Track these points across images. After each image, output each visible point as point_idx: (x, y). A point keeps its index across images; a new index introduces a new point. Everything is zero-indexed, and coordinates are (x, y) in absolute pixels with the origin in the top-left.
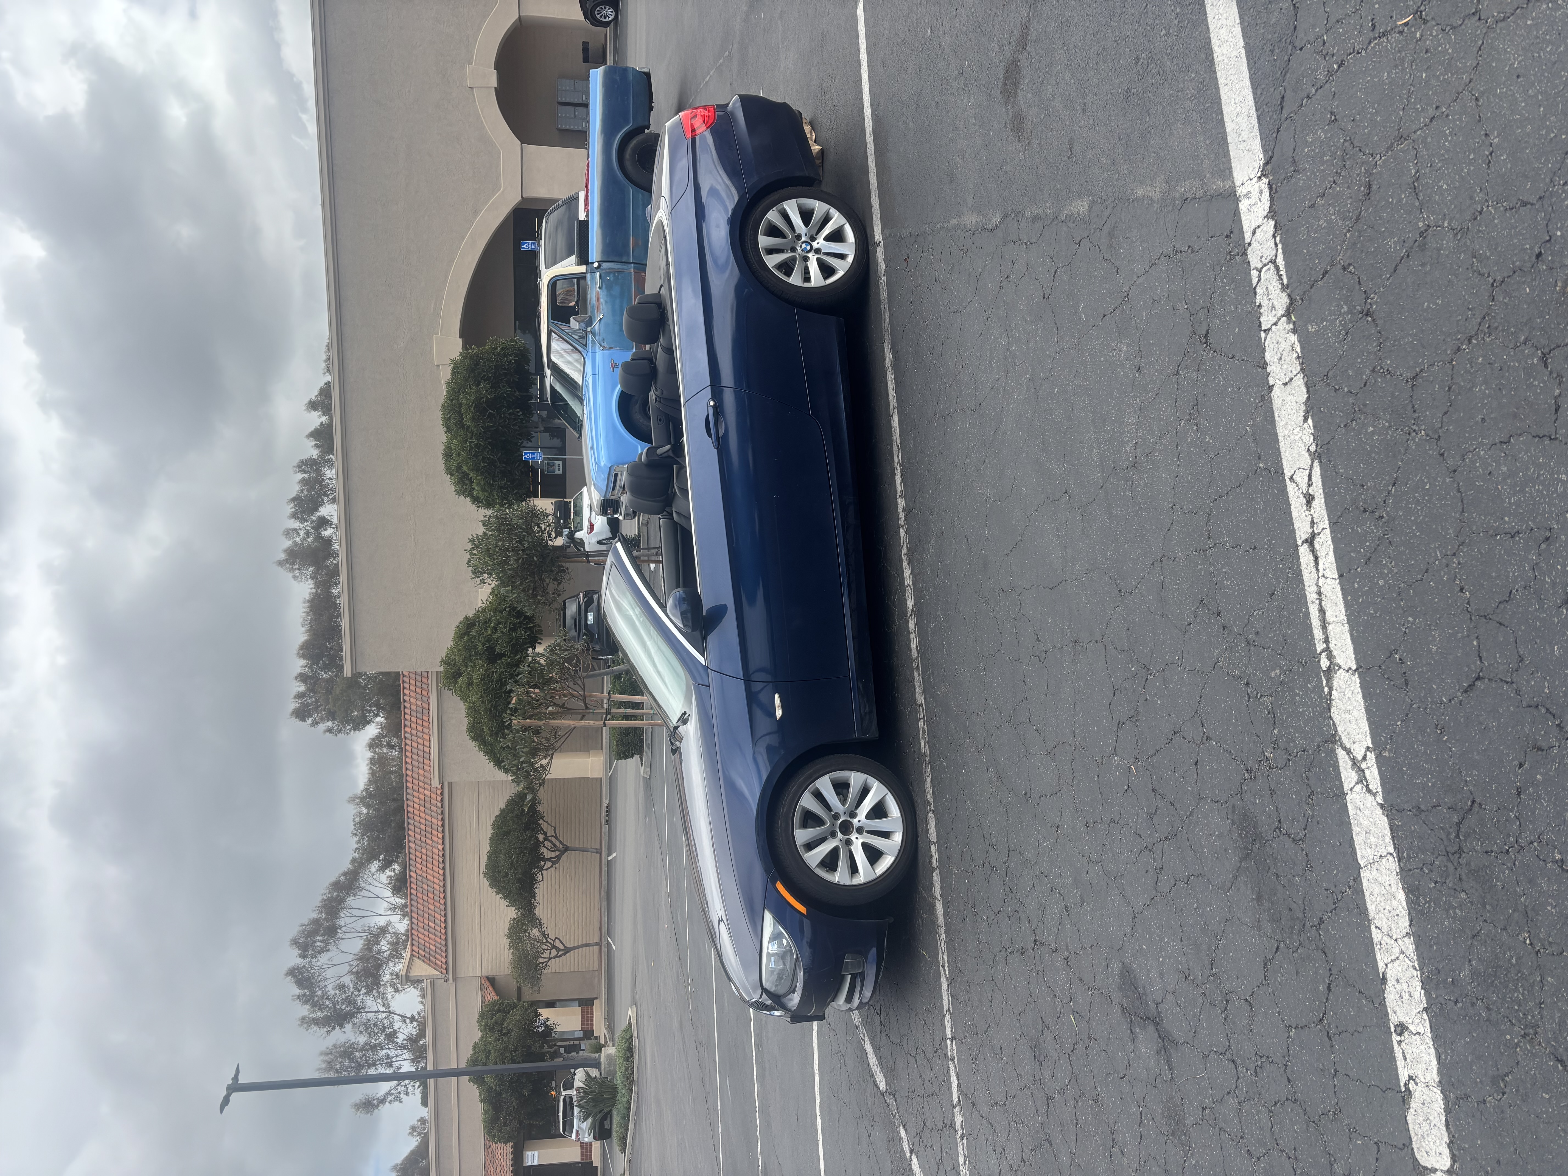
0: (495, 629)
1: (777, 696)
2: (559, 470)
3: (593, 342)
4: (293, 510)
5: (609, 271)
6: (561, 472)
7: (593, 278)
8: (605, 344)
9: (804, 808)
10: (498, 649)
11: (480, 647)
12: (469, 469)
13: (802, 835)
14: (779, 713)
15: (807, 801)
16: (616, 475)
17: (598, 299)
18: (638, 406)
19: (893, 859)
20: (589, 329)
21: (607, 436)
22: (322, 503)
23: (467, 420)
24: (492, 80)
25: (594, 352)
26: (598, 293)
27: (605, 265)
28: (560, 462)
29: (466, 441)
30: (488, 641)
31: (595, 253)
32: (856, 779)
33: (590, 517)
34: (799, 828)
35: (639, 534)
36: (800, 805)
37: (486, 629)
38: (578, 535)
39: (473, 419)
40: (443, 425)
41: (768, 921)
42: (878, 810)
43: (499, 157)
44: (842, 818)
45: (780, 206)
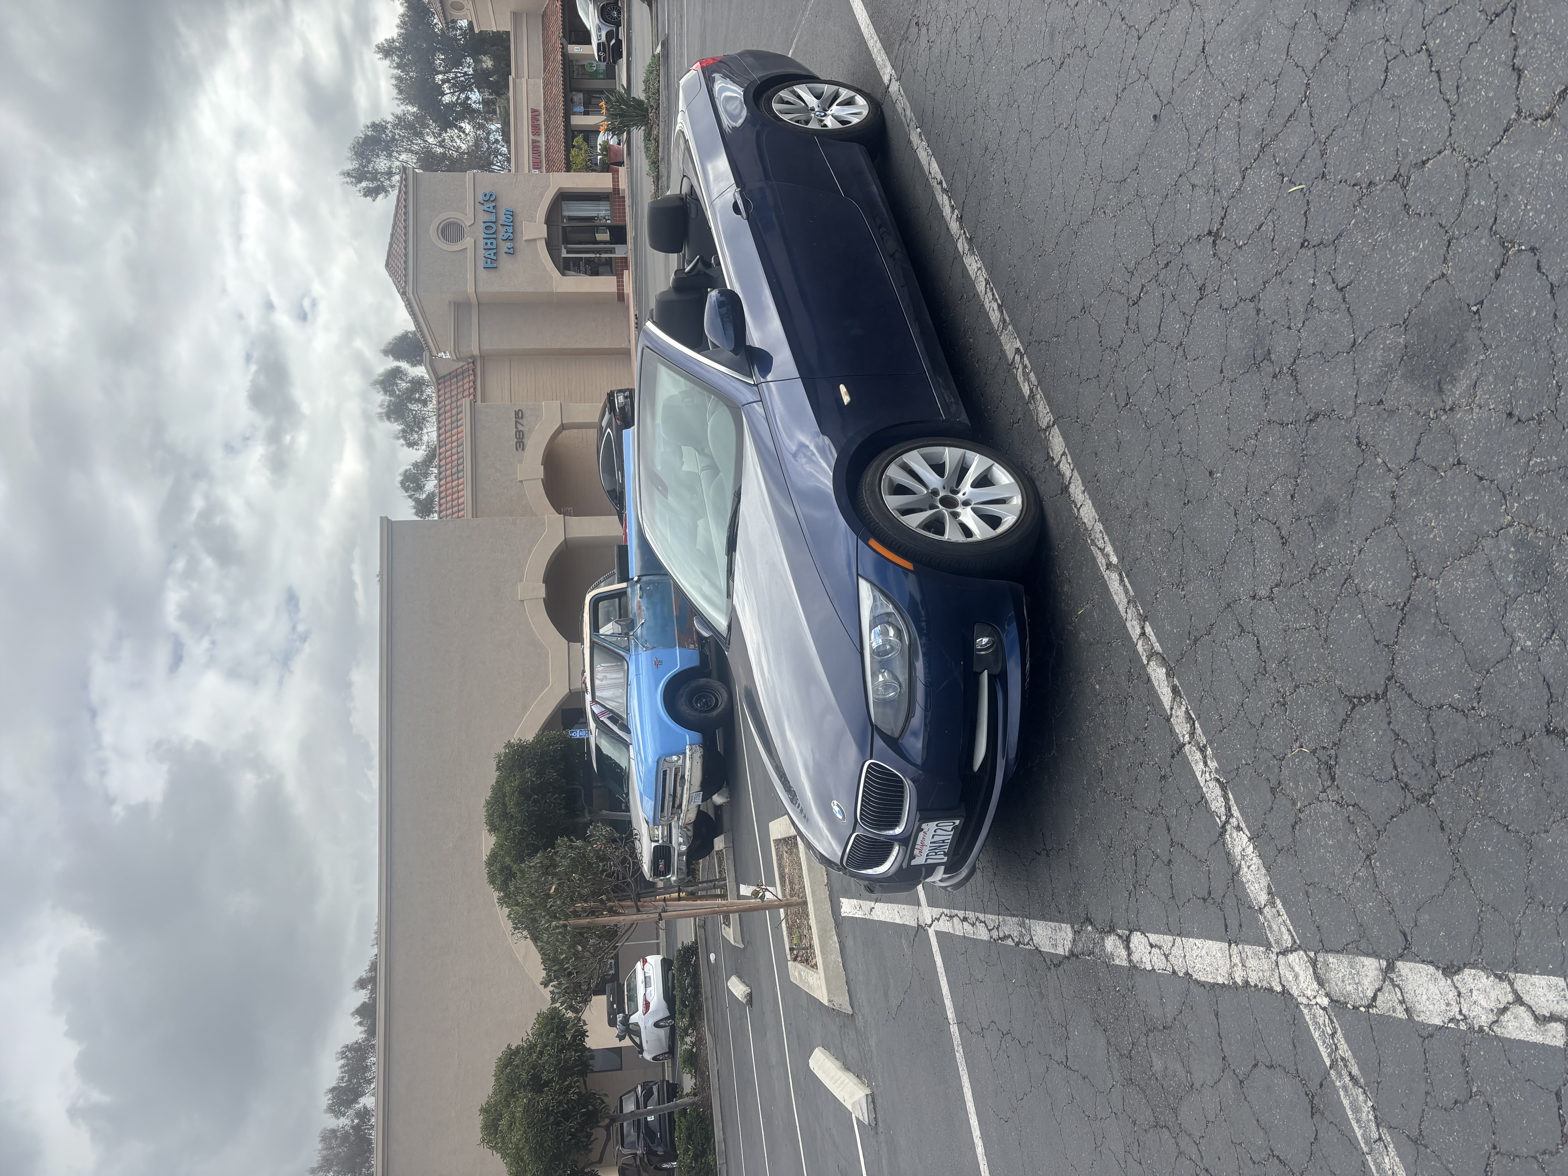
0: (541, 1053)
1: (843, 389)
3: (636, 645)
4: (330, 1102)
5: (648, 583)
6: (613, 973)
7: (633, 591)
8: (648, 645)
9: (891, 481)
10: (544, 1076)
11: (524, 1076)
12: (512, 861)
13: (892, 502)
14: (846, 399)
15: (894, 473)
16: (665, 772)
17: (639, 608)
18: (683, 699)
19: (1015, 518)
20: (631, 633)
21: (653, 729)
23: (512, 809)
24: (541, 591)
25: (637, 655)
26: (639, 602)
27: (644, 579)
29: (510, 829)
30: (534, 1068)
31: (634, 571)
32: (950, 455)
33: (645, 994)
34: (890, 494)
35: (696, 940)
36: (886, 476)
37: (530, 1055)
38: (634, 1019)
39: (518, 804)
40: (487, 824)
41: (865, 588)
42: (984, 481)
43: (548, 656)
44: (942, 494)
45: (790, 89)
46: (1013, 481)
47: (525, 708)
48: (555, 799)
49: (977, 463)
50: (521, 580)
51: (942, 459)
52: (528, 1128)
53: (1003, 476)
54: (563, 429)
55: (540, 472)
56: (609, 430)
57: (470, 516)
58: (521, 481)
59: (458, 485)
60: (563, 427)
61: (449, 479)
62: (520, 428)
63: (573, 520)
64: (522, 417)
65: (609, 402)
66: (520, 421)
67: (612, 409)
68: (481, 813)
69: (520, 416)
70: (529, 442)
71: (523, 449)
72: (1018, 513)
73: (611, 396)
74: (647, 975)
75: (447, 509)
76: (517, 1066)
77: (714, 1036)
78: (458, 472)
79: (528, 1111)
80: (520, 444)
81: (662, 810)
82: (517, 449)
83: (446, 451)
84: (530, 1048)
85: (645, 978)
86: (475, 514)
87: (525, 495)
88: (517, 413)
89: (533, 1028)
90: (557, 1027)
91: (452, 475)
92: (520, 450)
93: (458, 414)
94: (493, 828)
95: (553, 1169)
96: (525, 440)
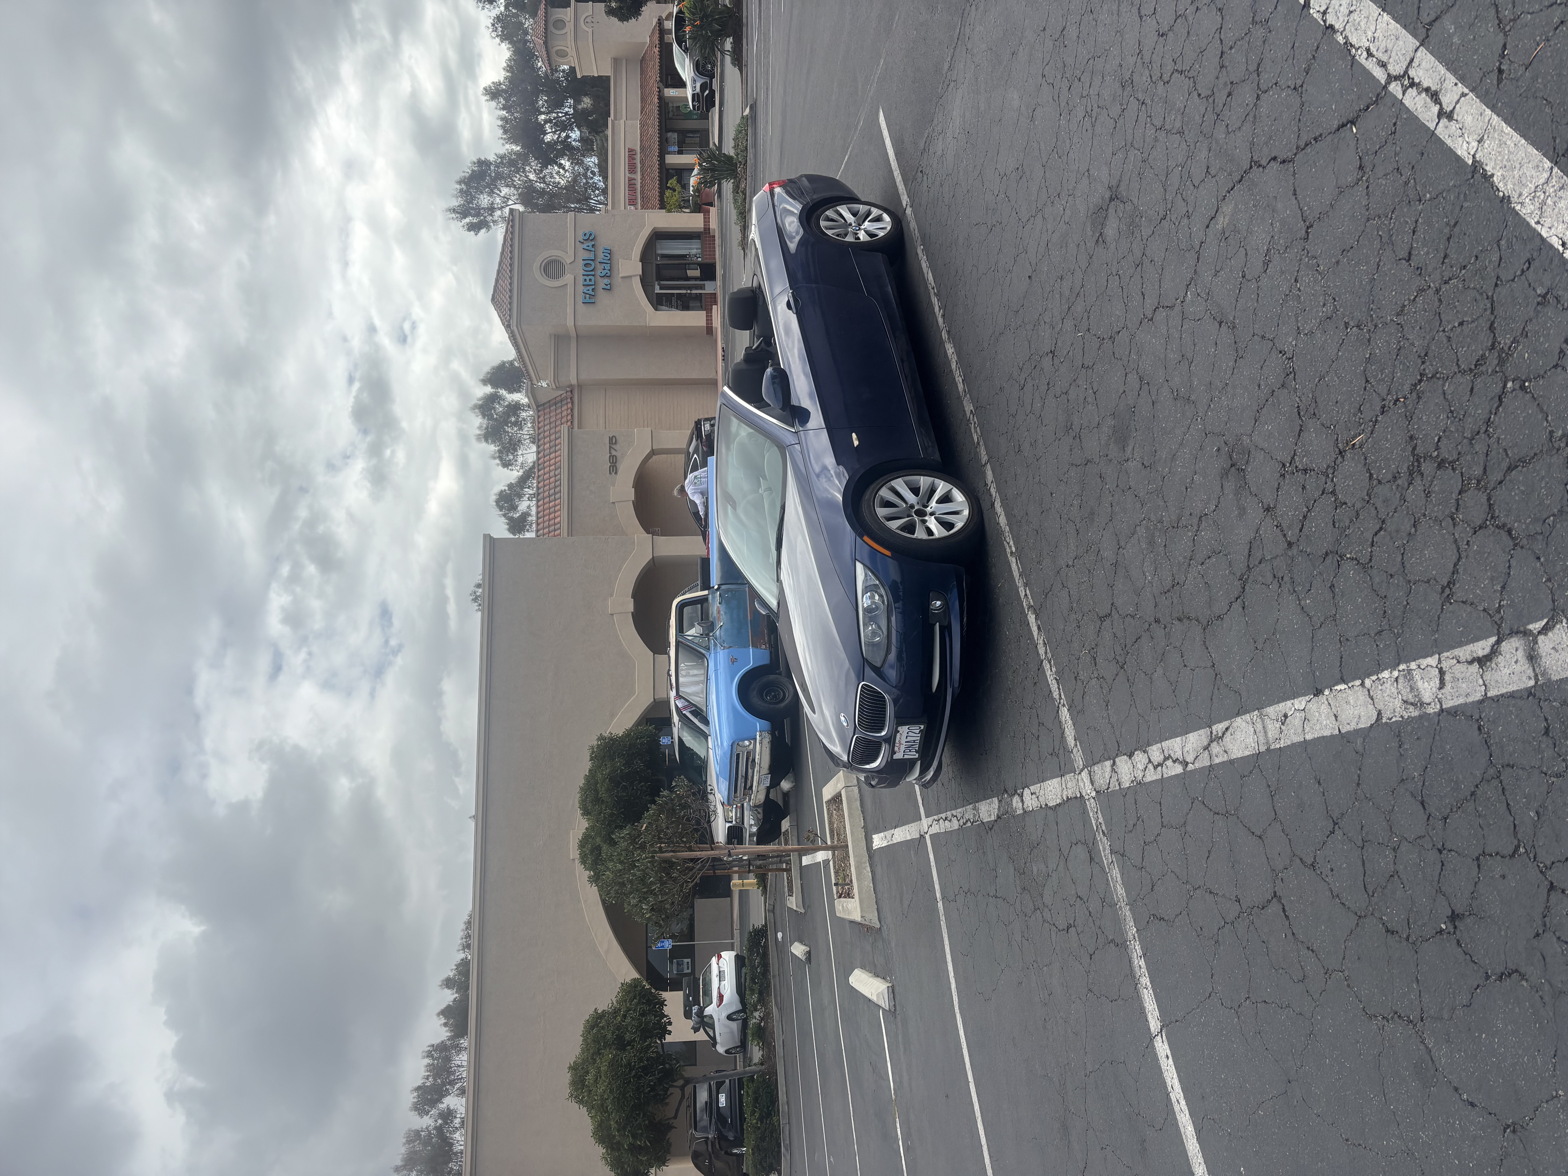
0: (625, 1016)
1: (854, 435)
2: (688, 969)
3: (715, 645)
5: (727, 591)
6: (689, 971)
7: (713, 598)
8: (725, 645)
9: (882, 498)
10: (627, 1037)
11: (609, 1036)
13: (881, 512)
14: (856, 443)
15: (885, 493)
17: (719, 612)
18: (755, 692)
19: (963, 524)
20: (711, 634)
21: (728, 717)
22: (447, 1093)
23: (603, 794)
24: (630, 606)
25: (716, 653)
26: (718, 607)
27: (723, 587)
28: (689, 960)
29: (601, 813)
30: (618, 1028)
31: (715, 581)
32: (924, 481)
33: (719, 988)
34: (881, 507)
35: (766, 923)
36: (879, 495)
37: (615, 1018)
39: (608, 790)
41: (859, 567)
42: (946, 499)
43: (635, 667)
44: (916, 508)
45: (834, 209)
46: (964, 499)
47: (613, 716)
48: (641, 786)
49: (942, 486)
50: (612, 595)
51: (918, 484)
52: (613, 1079)
53: (958, 496)
54: (654, 454)
55: (631, 494)
56: (695, 456)
57: (566, 534)
58: (613, 503)
59: (555, 506)
60: (653, 453)
61: (547, 500)
62: (614, 453)
63: (661, 540)
64: (616, 443)
65: (697, 430)
66: (614, 446)
67: (699, 436)
68: (574, 799)
69: (614, 441)
70: (622, 467)
71: (616, 473)
72: (965, 520)
73: (698, 424)
74: (721, 969)
75: (544, 528)
76: (603, 1028)
77: (780, 1009)
78: (555, 494)
79: (612, 1065)
80: (614, 468)
81: (736, 792)
82: (610, 473)
83: (545, 474)
84: (615, 1013)
85: (720, 972)
86: (570, 533)
87: (617, 515)
88: (611, 439)
89: (617, 997)
90: (640, 994)
91: (549, 496)
92: (613, 474)
93: (556, 439)
94: (586, 812)
95: (634, 1118)
96: (617, 465)
